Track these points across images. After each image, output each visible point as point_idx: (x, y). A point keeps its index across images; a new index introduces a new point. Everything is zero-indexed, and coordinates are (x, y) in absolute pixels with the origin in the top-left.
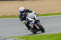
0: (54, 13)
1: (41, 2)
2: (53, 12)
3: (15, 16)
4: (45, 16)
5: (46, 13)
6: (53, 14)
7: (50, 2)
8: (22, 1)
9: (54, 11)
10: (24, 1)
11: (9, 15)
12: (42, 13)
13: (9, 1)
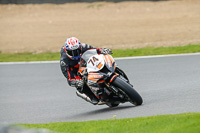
0: (162, 48)
1: (118, 11)
2: (159, 44)
3: (35, 56)
4: (131, 55)
5: (135, 46)
6: (157, 51)
7: (148, 9)
8: (56, 6)
9: (161, 40)
10: (61, 6)
11: (12, 52)
12: (123, 47)
13: (14, 6)
